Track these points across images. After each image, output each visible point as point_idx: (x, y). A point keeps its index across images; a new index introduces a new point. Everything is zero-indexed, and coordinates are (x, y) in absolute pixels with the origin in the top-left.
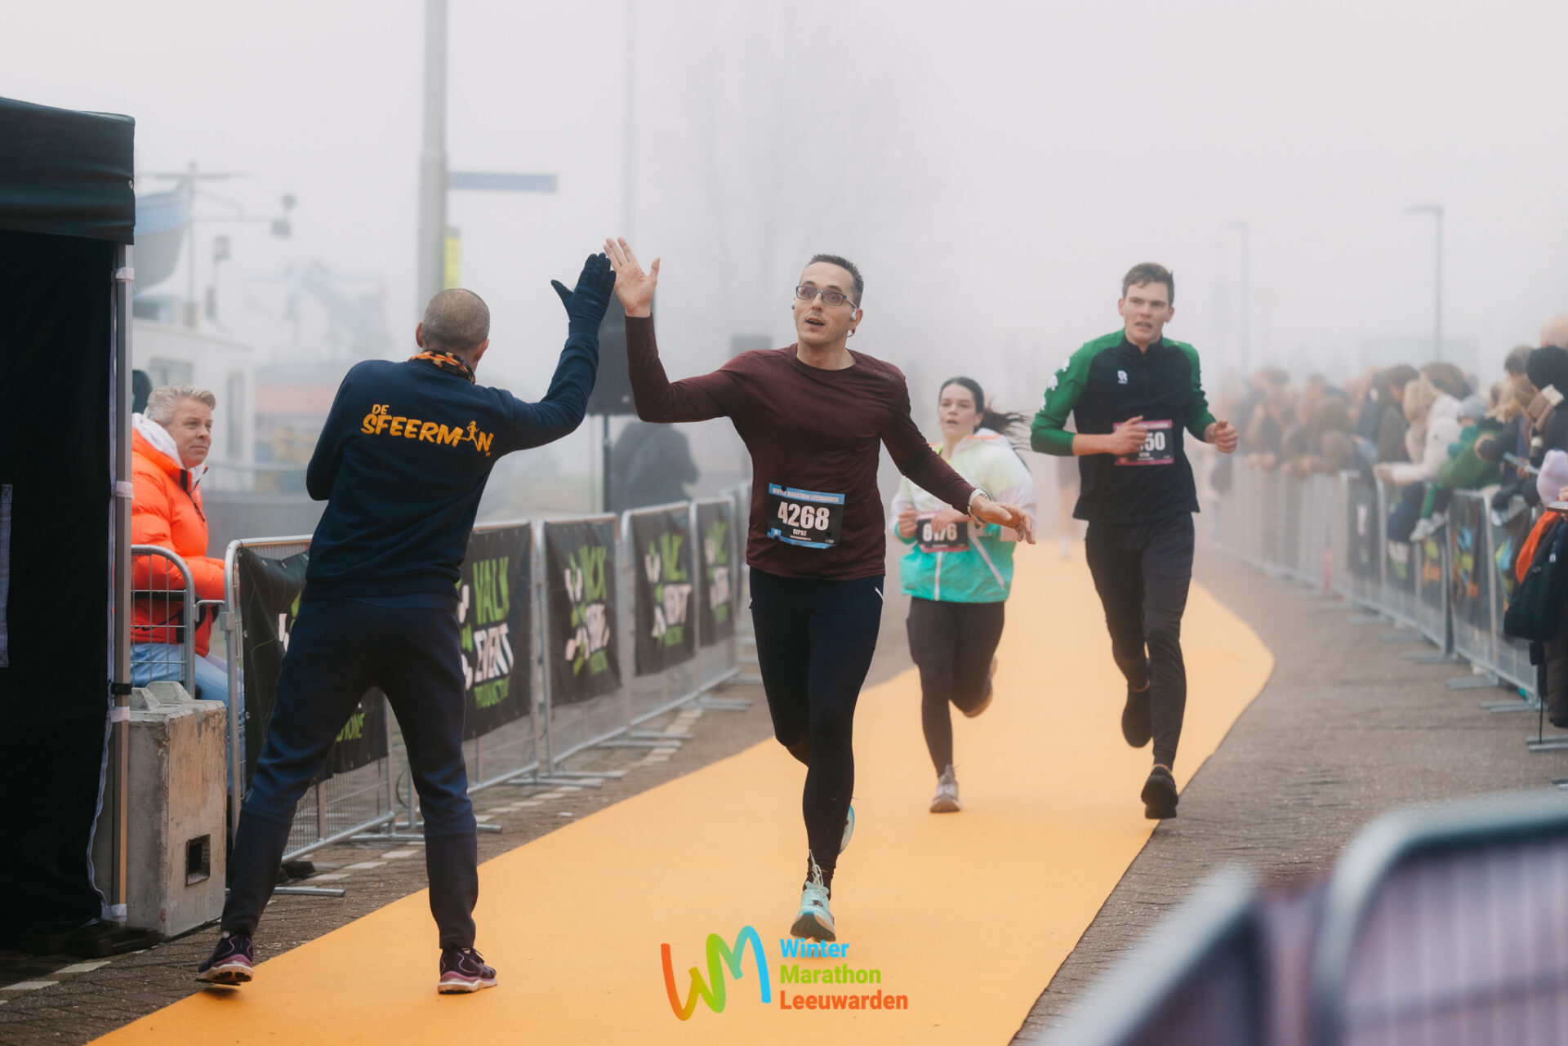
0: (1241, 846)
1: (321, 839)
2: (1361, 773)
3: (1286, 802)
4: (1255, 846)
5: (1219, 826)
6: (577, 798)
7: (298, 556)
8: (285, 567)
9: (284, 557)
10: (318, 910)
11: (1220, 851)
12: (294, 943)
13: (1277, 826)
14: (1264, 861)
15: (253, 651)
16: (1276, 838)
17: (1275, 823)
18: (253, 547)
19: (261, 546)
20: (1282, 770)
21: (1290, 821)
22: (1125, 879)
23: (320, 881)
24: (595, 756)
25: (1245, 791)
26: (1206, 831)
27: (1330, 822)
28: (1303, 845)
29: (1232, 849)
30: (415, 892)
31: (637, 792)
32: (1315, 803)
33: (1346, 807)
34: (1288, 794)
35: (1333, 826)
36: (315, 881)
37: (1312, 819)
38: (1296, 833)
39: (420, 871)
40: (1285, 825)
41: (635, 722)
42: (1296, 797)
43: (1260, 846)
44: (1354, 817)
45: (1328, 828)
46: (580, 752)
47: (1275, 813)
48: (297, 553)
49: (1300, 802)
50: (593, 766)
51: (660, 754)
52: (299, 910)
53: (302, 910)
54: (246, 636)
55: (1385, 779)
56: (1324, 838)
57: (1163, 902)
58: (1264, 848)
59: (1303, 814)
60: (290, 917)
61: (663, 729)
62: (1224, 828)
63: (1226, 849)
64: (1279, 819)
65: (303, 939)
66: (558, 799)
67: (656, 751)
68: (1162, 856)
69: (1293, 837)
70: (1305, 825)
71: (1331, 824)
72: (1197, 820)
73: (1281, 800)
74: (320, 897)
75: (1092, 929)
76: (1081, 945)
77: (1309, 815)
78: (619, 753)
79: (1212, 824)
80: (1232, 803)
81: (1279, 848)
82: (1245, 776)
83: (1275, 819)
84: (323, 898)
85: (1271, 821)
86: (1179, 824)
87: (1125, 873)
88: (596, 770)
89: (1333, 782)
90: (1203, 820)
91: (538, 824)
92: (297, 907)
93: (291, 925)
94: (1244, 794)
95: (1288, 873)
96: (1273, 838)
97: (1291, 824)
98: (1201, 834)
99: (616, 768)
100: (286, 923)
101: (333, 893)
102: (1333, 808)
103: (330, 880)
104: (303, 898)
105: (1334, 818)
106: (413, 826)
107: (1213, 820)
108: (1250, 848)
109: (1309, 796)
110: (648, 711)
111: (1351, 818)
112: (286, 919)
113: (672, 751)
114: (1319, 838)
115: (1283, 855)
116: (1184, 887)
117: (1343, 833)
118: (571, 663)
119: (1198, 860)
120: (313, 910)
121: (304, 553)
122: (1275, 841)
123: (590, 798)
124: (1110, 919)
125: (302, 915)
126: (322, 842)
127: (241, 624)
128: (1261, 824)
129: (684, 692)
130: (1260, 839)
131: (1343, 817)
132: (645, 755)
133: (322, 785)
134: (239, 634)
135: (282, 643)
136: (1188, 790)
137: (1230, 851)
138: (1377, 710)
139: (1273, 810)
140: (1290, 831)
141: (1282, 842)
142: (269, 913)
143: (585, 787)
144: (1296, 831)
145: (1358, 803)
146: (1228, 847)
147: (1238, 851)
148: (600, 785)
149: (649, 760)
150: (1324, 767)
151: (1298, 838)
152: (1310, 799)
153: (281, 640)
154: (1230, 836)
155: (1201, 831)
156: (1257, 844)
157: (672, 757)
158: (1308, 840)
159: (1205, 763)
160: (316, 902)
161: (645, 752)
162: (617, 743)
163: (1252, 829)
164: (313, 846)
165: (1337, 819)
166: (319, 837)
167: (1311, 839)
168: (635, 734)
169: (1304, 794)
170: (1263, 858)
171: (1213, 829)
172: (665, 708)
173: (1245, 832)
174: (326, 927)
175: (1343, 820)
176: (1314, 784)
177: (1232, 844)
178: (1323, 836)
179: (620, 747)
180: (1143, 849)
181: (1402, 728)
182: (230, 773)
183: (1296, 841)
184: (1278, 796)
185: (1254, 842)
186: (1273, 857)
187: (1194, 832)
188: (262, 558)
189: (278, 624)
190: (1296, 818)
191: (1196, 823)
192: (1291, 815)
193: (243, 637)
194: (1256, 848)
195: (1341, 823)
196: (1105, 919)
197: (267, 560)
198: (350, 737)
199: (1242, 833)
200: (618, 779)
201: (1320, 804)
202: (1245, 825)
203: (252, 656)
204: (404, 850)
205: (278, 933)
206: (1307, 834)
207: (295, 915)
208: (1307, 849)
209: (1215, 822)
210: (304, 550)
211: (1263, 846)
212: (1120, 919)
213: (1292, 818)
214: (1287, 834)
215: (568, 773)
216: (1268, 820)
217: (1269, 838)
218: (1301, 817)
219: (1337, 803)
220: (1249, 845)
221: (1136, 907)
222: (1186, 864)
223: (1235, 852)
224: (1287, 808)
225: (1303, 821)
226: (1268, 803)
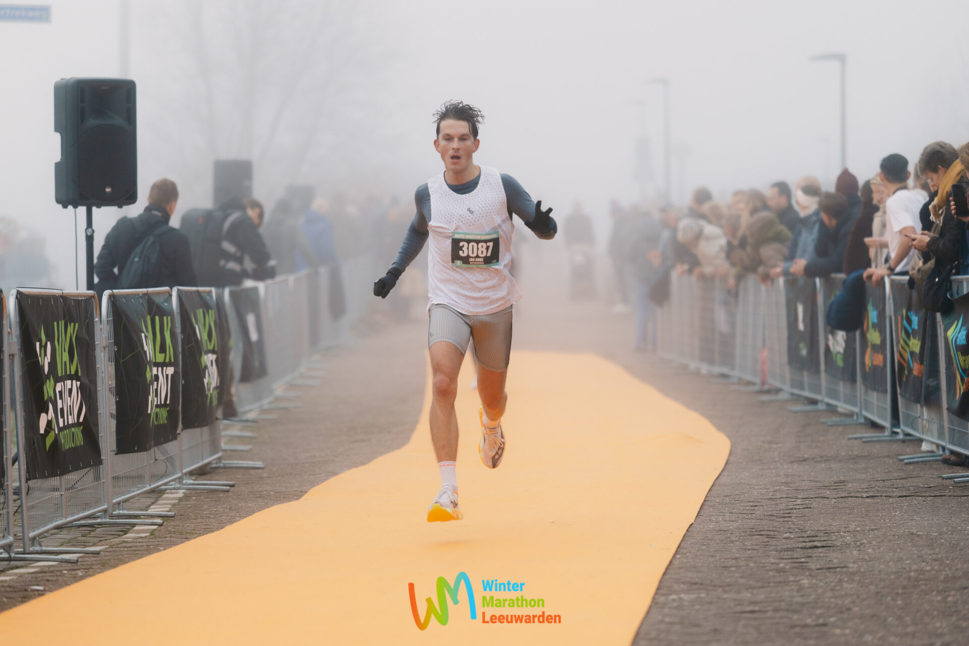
0: (748, 609)
2: (848, 538)
3: (781, 566)
5: (720, 591)
13: (780, 589)
14: (777, 624)
16: (783, 601)
17: (777, 586)
21: (791, 583)
26: (708, 595)
28: (812, 607)
29: (741, 613)
32: (812, 566)
33: (845, 569)
34: (782, 559)
37: (814, 581)
42: (790, 561)
44: (857, 578)
47: (774, 576)
51: (141, 531)
58: (774, 611)
59: (803, 577)
64: (780, 582)
69: (799, 600)
70: (808, 588)
71: (835, 586)
73: (777, 564)
77: (810, 578)
81: (789, 609)
83: (775, 583)
85: (772, 584)
86: (678, 589)
95: (807, 635)
96: (779, 601)
97: (793, 587)
98: (703, 598)
102: (832, 570)
105: (837, 580)
109: (803, 560)
111: (853, 580)
113: (153, 528)
115: (796, 616)
122: (783, 603)
128: (763, 587)
130: (767, 602)
136: (678, 556)
139: (771, 573)
146: (736, 611)
149: (130, 536)
151: (805, 601)
152: (806, 562)
155: (702, 595)
163: (755, 592)
169: (797, 558)
175: (847, 582)
177: (739, 607)
184: (772, 560)
185: (760, 605)
187: (696, 596)
190: (798, 581)
192: (792, 578)
195: (846, 585)
199: (746, 596)
201: (817, 567)
202: (747, 590)
206: (813, 596)
209: (714, 585)
211: (771, 609)
213: (793, 581)
214: (793, 597)
216: (769, 583)
217: (776, 601)
218: (802, 580)
219: (834, 566)
220: (757, 609)
223: (743, 615)
224: (785, 572)
225: (805, 584)
226: (763, 567)
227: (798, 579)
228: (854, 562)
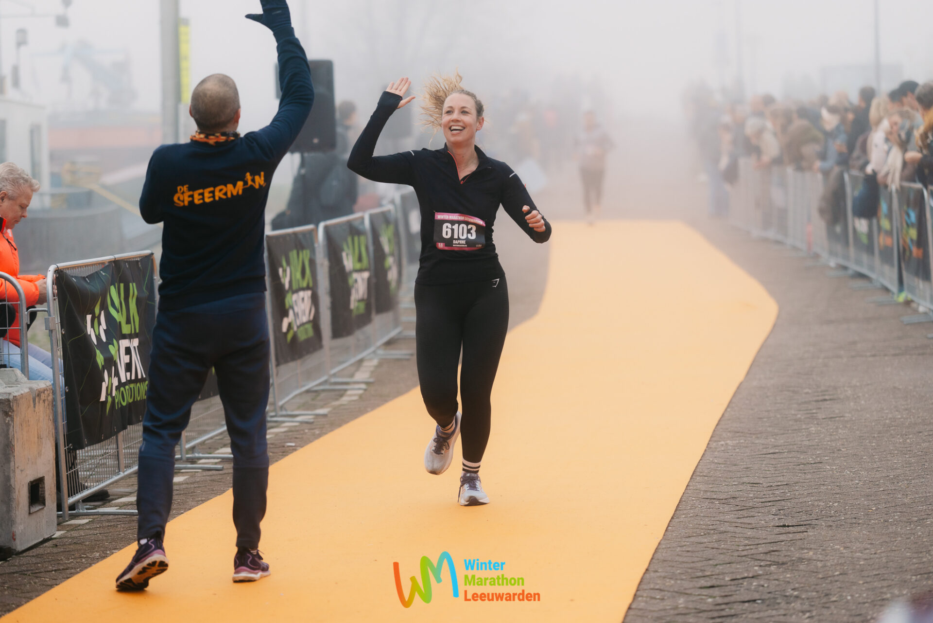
0: (771, 451)
1: (121, 473)
2: (850, 392)
3: (799, 416)
4: (781, 451)
5: (754, 437)
6: (297, 431)
7: (97, 273)
8: (89, 281)
9: (88, 275)
10: (123, 525)
11: (757, 456)
12: (108, 552)
13: (795, 435)
14: (789, 462)
15: (68, 343)
16: (795, 444)
17: (794, 433)
18: (66, 268)
19: (71, 268)
20: (794, 392)
21: (803, 430)
22: (692, 480)
23: (121, 503)
24: (308, 398)
25: (770, 408)
26: (745, 441)
27: (832, 430)
28: (815, 449)
29: (765, 454)
30: (190, 509)
31: (340, 425)
32: (820, 416)
33: (842, 418)
34: (800, 410)
35: (835, 433)
36: (118, 503)
37: (819, 428)
38: (809, 440)
39: (192, 493)
40: (801, 434)
41: (333, 371)
42: (805, 412)
43: (785, 451)
45: (831, 435)
46: (296, 396)
47: (792, 425)
48: (96, 271)
49: (809, 415)
50: (306, 406)
51: (353, 394)
52: (108, 526)
53: (111, 526)
54: (63, 333)
55: (867, 395)
56: (829, 443)
57: (721, 498)
58: (788, 452)
59: (812, 425)
60: (103, 532)
61: (352, 376)
62: (757, 438)
63: (761, 454)
64: (796, 430)
65: (115, 549)
66: (285, 432)
67: (349, 392)
68: (716, 461)
69: (807, 443)
70: (814, 434)
71: (833, 432)
72: (738, 432)
73: (796, 415)
74: (123, 516)
75: (673, 520)
76: (668, 533)
77: (817, 426)
78: (323, 395)
79: (748, 435)
80: (760, 418)
81: (798, 452)
82: (767, 397)
83: (793, 430)
84: (125, 516)
85: (790, 431)
86: (726, 436)
87: (692, 476)
88: (308, 409)
89: (830, 400)
90: (742, 432)
91: (271, 452)
92: (107, 524)
93: (104, 538)
94: (768, 411)
95: (807, 471)
96: (793, 445)
98: (742, 443)
99: (322, 407)
100: (101, 537)
101: (133, 513)
102: (833, 419)
103: (129, 502)
104: (111, 517)
105: (835, 427)
106: (184, 459)
107: (749, 432)
108: (778, 453)
110: (343, 362)
111: (846, 427)
112: (100, 534)
113: (361, 392)
114: (825, 443)
115: (802, 457)
116: (734, 485)
117: (842, 439)
118: (286, 334)
119: (742, 464)
120: (119, 526)
121: (101, 270)
122: (795, 447)
123: (306, 431)
124: (685, 512)
125: (111, 530)
126: (122, 475)
127: (59, 324)
128: (783, 434)
129: (366, 347)
130: (784, 445)
131: (841, 427)
132: (341, 396)
133: (121, 435)
134: (59, 332)
135: (90, 335)
136: (729, 410)
137: (764, 456)
138: (854, 343)
139: (791, 423)
140: (804, 439)
141: (800, 448)
142: (88, 529)
143: (302, 423)
144: (808, 439)
145: (850, 415)
146: (762, 453)
147: (769, 455)
148: (312, 420)
149: (345, 400)
150: (823, 388)
151: (810, 444)
152: (816, 413)
153: (89, 333)
154: (763, 444)
155: (742, 441)
156: (783, 450)
157: (361, 396)
158: (818, 445)
159: (738, 388)
160: (121, 520)
161: (341, 393)
162: (321, 388)
163: (778, 438)
164: (115, 478)
165: (837, 428)
166: (119, 471)
167: (820, 444)
168: (333, 380)
169: (811, 410)
170: (788, 461)
171: (749, 439)
172: (353, 360)
173: (773, 440)
174: (130, 539)
176: (817, 401)
177: (765, 450)
178: (828, 441)
179: (323, 390)
180: (702, 457)
181: (874, 356)
182: (57, 433)
183: (810, 446)
184: (793, 412)
185: (780, 448)
186: (795, 459)
187: (737, 442)
188: (72, 277)
189: (86, 323)
190: (807, 429)
191: (738, 434)
192: (804, 427)
193: (62, 333)
194: (782, 453)
195: (840, 431)
196: (681, 512)
197: (76, 277)
198: (139, 399)
199: (771, 441)
200: (325, 416)
201: (823, 417)
202: (773, 436)
203: (68, 346)
204: (179, 476)
205: (96, 545)
206: (816, 440)
207: (106, 530)
208: (818, 452)
209: (751, 434)
210: (101, 268)
211: (787, 451)
212: (692, 512)
213: (804, 429)
214: (803, 441)
215: (289, 413)
216: (788, 430)
217: (790, 445)
218: (811, 427)
219: (835, 416)
220: (777, 451)
221: (703, 502)
222: (734, 467)
223: (767, 456)
224: (800, 421)
225: (813, 430)
226: (786, 418)
227: (808, 427)
228: (849, 412)
